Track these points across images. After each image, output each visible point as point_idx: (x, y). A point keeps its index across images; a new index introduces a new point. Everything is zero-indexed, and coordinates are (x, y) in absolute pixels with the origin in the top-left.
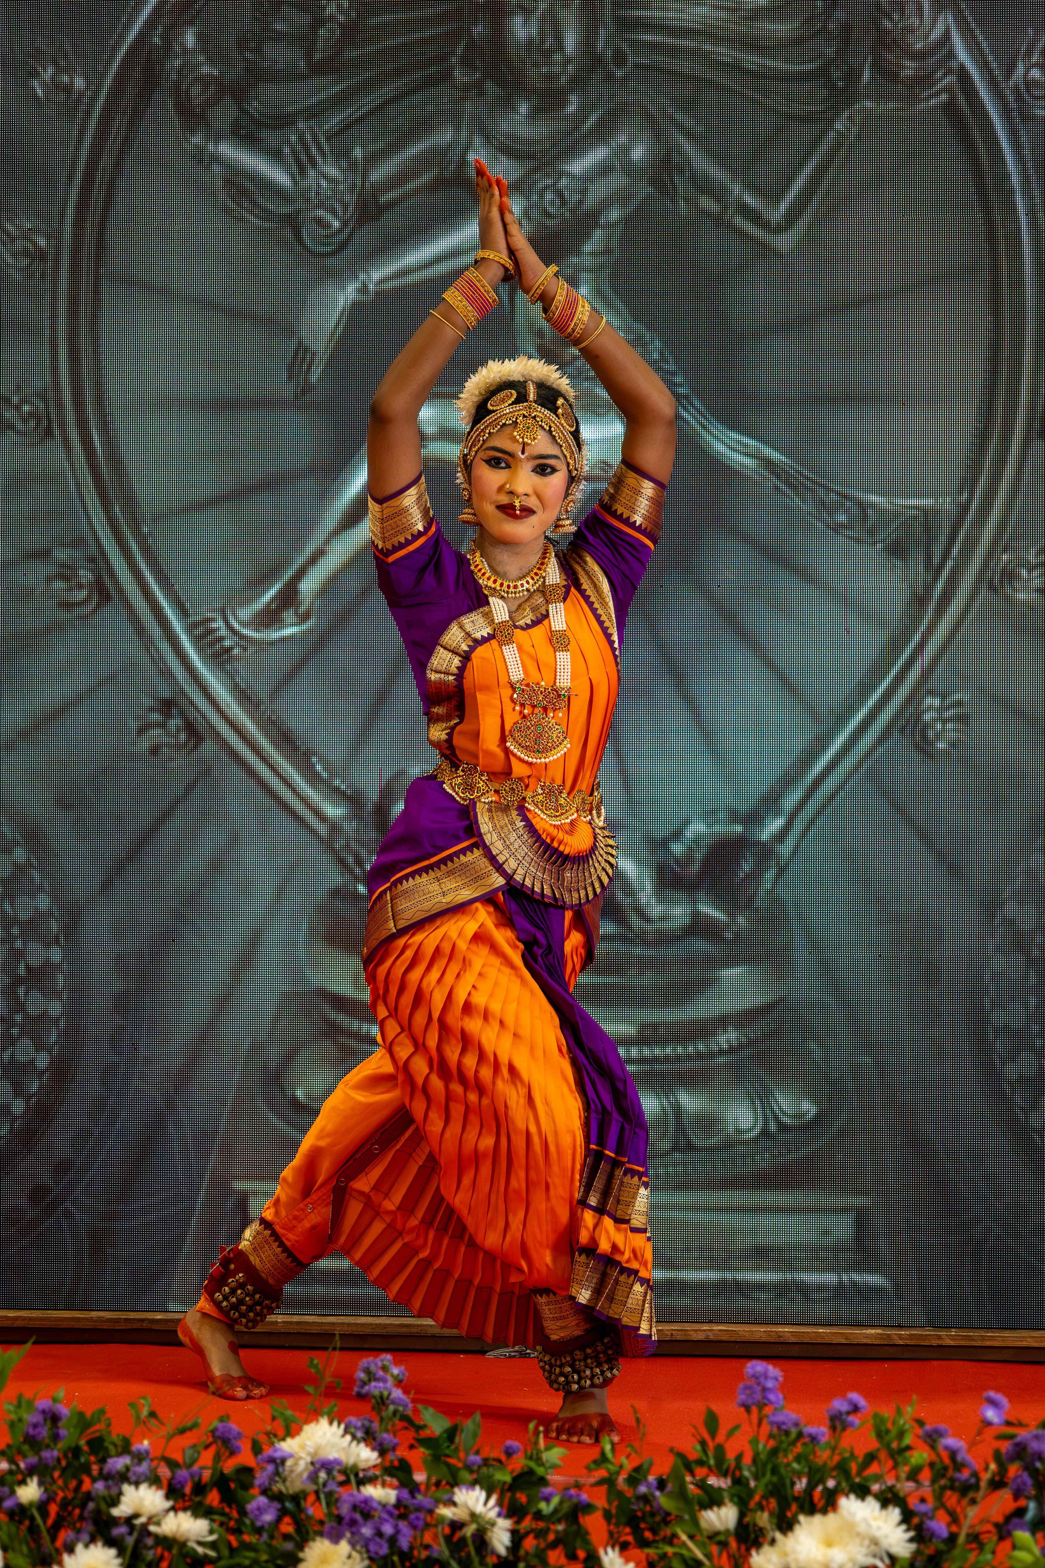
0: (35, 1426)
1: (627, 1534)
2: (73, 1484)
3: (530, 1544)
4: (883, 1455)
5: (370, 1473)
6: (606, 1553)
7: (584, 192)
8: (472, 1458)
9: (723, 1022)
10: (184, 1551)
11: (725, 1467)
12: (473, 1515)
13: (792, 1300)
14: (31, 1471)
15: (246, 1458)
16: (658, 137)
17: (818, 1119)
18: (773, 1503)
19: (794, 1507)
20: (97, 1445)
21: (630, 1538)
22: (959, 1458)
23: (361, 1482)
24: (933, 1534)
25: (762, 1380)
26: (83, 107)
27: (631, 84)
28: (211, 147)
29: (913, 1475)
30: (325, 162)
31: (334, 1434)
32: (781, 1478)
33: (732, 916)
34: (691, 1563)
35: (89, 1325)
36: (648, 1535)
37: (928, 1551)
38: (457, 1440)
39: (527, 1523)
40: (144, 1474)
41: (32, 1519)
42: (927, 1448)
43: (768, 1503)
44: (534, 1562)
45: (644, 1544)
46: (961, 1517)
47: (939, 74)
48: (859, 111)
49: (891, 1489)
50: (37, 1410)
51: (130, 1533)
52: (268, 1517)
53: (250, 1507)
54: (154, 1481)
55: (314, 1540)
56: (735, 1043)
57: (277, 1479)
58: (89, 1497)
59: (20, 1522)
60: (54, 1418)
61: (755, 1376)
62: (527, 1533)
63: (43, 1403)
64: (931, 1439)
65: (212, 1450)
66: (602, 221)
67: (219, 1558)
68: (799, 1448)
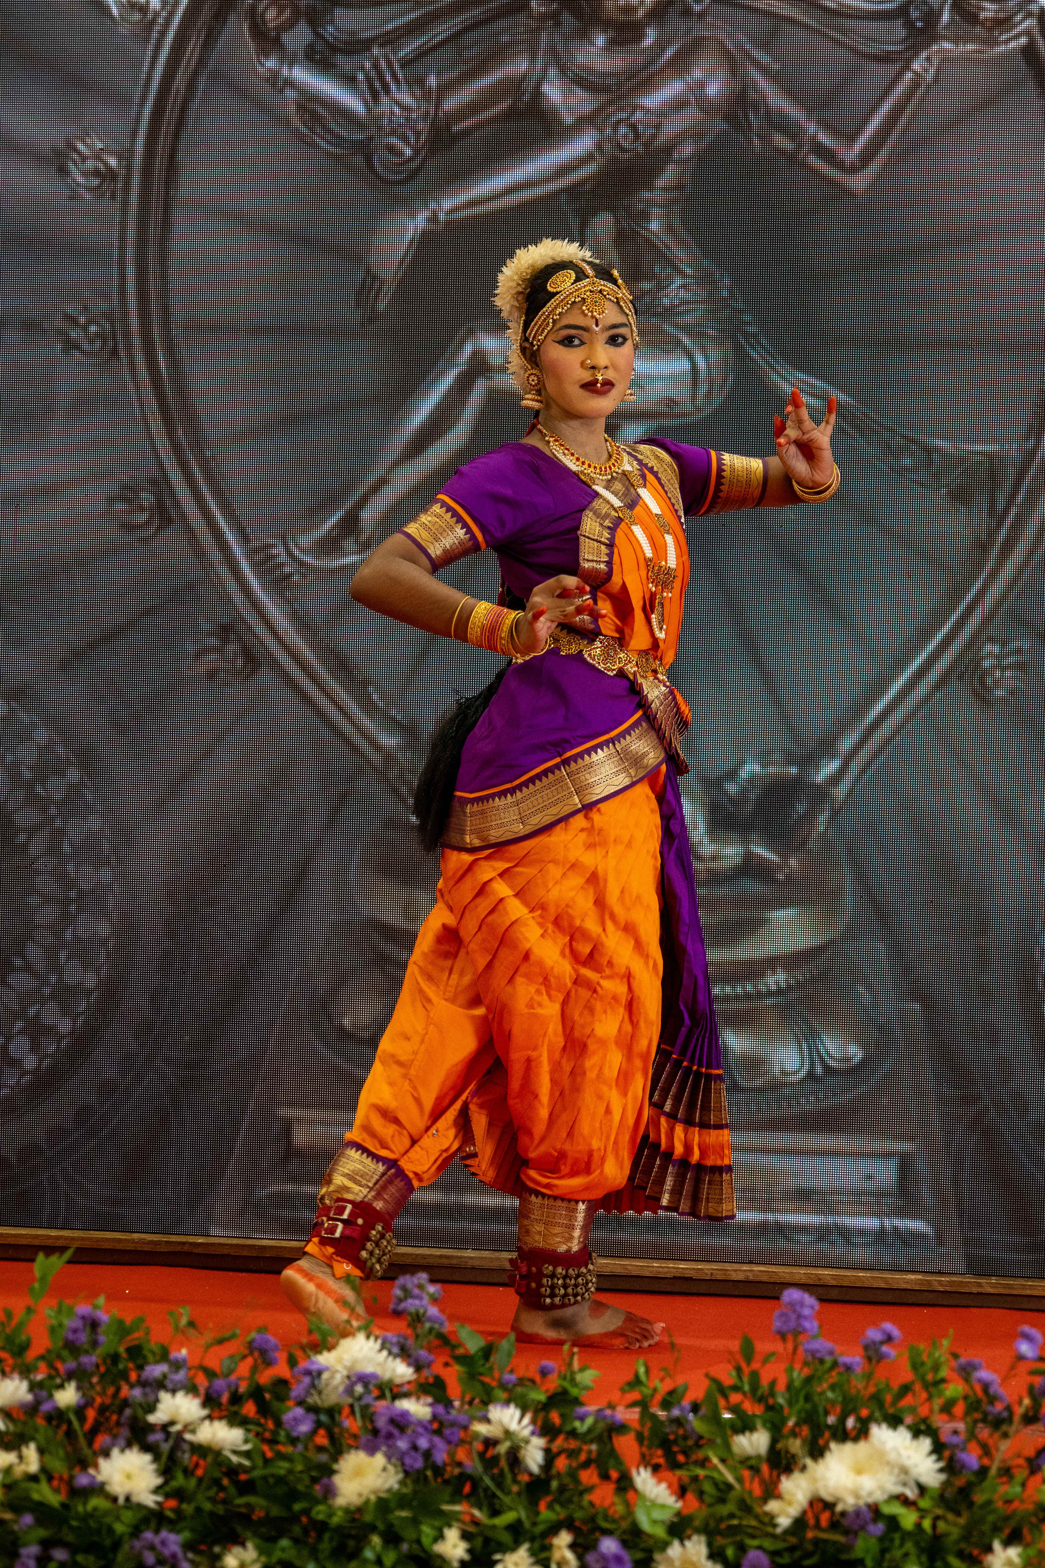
0: (75, 1331)
1: (659, 1457)
2: (111, 1390)
3: (561, 1463)
4: (917, 1387)
5: (405, 1389)
6: (639, 1473)
7: (658, 127)
8: (507, 1377)
9: (772, 963)
10: (220, 1459)
11: (759, 1393)
12: (508, 1433)
13: (832, 1243)
14: (70, 1376)
15: (281, 1370)
16: (733, 73)
17: (863, 1062)
18: (806, 1431)
19: (827, 1434)
20: (136, 1353)
21: (661, 1461)
22: (992, 1391)
23: (395, 1397)
24: (963, 1466)
25: (798, 1308)
26: (157, 28)
27: (709, 19)
28: (285, 71)
29: (947, 1408)
30: (399, 89)
31: (371, 1349)
32: (815, 1407)
33: (784, 857)
34: (722, 1486)
35: (130, 1247)
36: (681, 1458)
37: (960, 1482)
38: (492, 1359)
39: (559, 1443)
40: (180, 1382)
41: (70, 1423)
42: (962, 1382)
43: (801, 1431)
44: (567, 1480)
45: (675, 1465)
46: (993, 1451)
47: (1019, 17)
48: (937, 52)
49: (924, 1421)
50: (77, 1316)
51: (166, 1440)
52: (304, 1428)
53: (287, 1417)
54: (192, 1389)
55: (348, 1452)
56: (783, 985)
57: (313, 1391)
58: (126, 1403)
59: (58, 1427)
60: (94, 1325)
61: (792, 1305)
62: (559, 1453)
63: (83, 1309)
64: (966, 1372)
65: (249, 1361)
66: (676, 156)
67: (253, 1468)
68: (834, 1377)
